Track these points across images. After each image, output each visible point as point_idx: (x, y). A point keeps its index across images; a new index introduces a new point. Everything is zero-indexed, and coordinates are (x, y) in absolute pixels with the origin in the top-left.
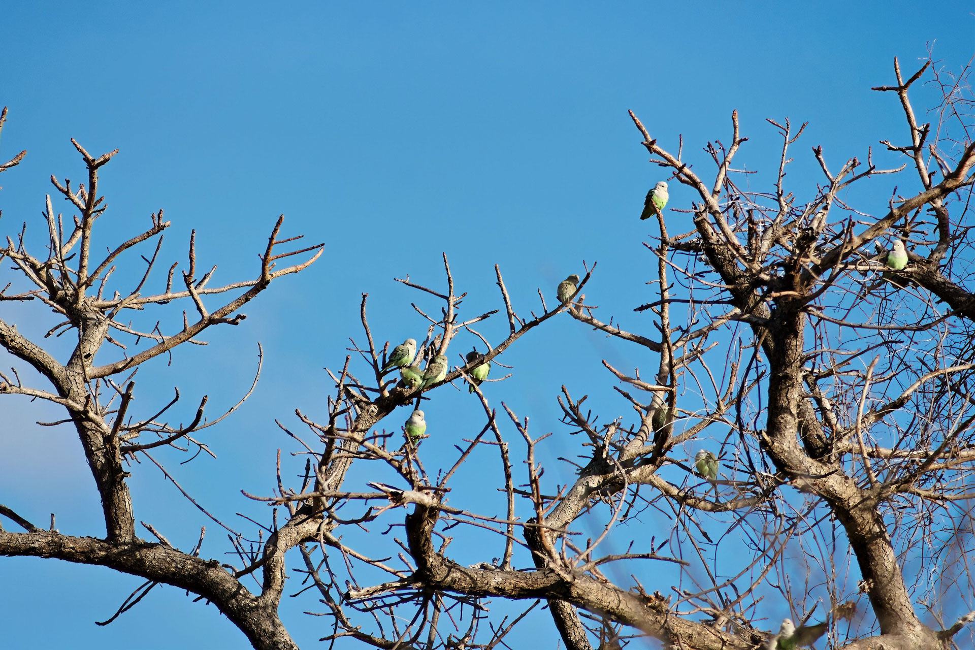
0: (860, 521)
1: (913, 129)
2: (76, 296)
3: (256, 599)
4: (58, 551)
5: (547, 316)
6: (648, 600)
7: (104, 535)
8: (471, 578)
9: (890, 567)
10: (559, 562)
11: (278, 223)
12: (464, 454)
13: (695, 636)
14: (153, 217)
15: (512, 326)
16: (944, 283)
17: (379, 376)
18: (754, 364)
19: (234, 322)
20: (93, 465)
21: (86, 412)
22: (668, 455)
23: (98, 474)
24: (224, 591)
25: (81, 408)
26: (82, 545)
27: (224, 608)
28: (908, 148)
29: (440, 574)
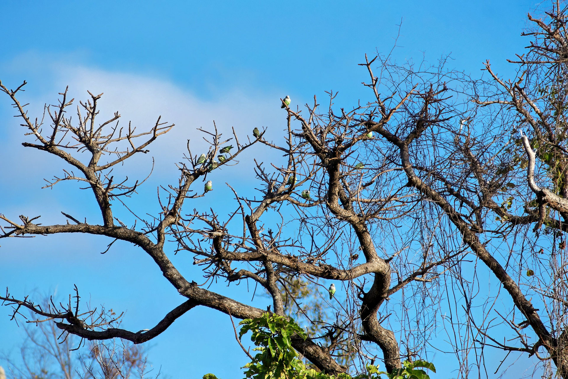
0: (359, 227)
1: (372, 79)
2: (90, 140)
3: (156, 245)
4: (88, 230)
5: (251, 144)
6: (291, 258)
7: (103, 224)
8: (234, 255)
9: (369, 241)
10: (262, 248)
11: (159, 118)
12: (231, 217)
13: (307, 268)
14: (115, 114)
15: (239, 148)
16: (384, 131)
17: (194, 166)
18: (323, 180)
19: (145, 153)
20: (98, 201)
21: (96, 185)
22: (293, 191)
23: (100, 204)
24: (145, 243)
25: (95, 183)
26: (96, 228)
27: (145, 248)
28: (371, 85)
29: (224, 255)
